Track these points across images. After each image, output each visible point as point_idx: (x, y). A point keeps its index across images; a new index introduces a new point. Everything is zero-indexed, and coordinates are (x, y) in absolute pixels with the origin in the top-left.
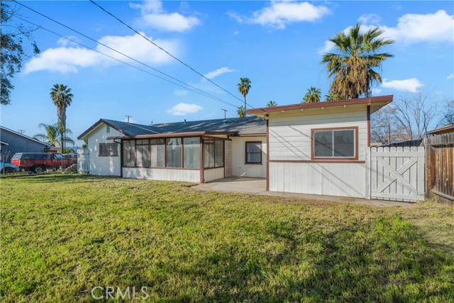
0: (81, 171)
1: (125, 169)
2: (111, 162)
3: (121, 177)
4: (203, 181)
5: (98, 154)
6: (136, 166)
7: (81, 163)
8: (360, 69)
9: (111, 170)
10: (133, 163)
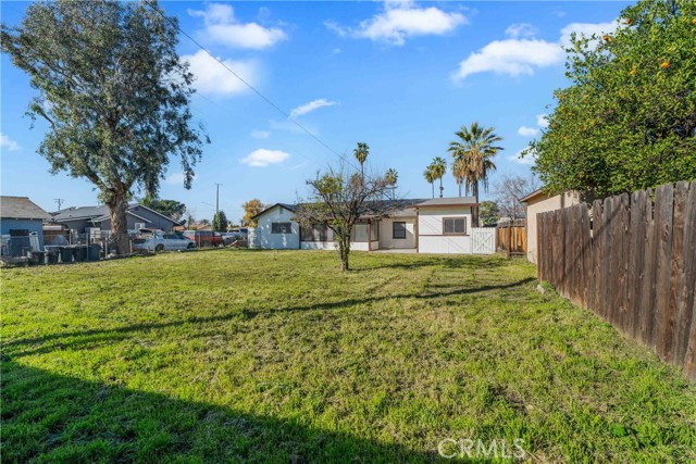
0: (251, 245)
1: (304, 243)
2: (284, 238)
3: (300, 248)
4: (370, 249)
5: (269, 232)
6: (313, 240)
7: (252, 240)
8: (478, 160)
9: (285, 244)
10: (310, 238)
